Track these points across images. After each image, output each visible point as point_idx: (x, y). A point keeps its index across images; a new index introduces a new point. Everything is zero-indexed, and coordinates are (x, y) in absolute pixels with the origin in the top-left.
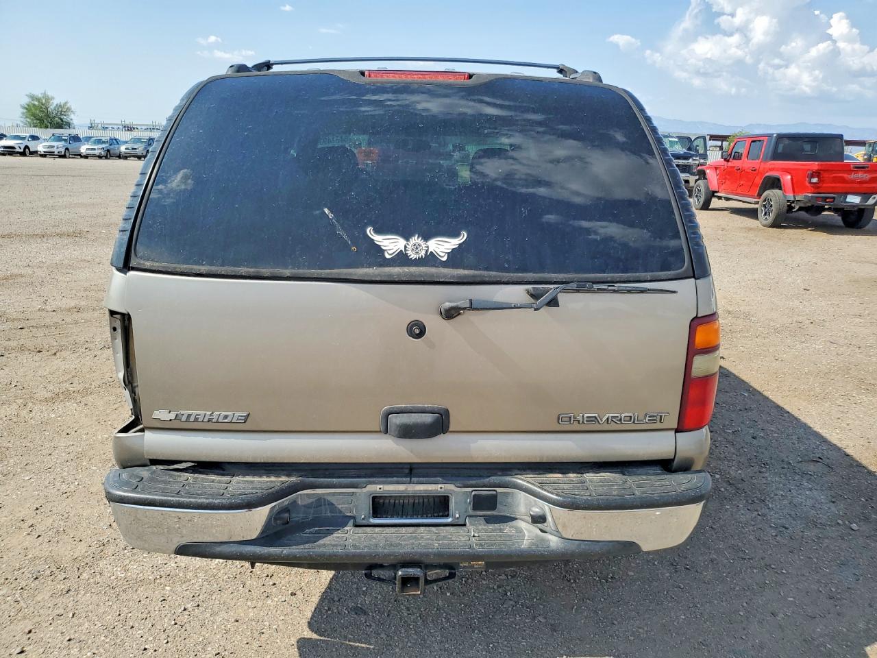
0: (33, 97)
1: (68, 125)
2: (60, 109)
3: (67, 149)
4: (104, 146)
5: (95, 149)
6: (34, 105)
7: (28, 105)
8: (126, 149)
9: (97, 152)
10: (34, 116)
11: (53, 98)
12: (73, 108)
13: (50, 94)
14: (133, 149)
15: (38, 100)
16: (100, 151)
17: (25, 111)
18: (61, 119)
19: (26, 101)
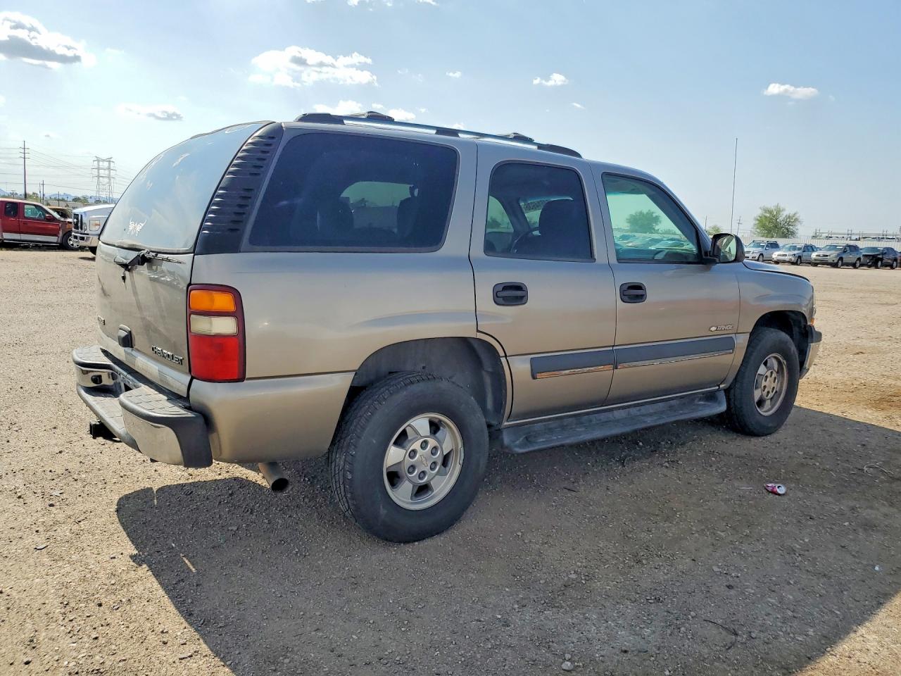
0: (766, 210)
1: (793, 233)
2: (788, 220)
3: (762, 254)
4: (796, 252)
5: (786, 255)
6: (766, 217)
7: (761, 217)
8: (817, 256)
9: (787, 258)
10: (764, 226)
11: (784, 210)
12: (800, 219)
13: (782, 206)
14: (824, 256)
15: (771, 212)
16: (791, 257)
17: (757, 222)
18: (787, 229)
19: (759, 212)
